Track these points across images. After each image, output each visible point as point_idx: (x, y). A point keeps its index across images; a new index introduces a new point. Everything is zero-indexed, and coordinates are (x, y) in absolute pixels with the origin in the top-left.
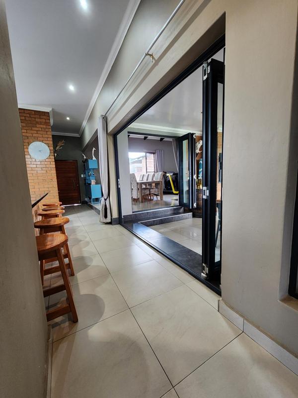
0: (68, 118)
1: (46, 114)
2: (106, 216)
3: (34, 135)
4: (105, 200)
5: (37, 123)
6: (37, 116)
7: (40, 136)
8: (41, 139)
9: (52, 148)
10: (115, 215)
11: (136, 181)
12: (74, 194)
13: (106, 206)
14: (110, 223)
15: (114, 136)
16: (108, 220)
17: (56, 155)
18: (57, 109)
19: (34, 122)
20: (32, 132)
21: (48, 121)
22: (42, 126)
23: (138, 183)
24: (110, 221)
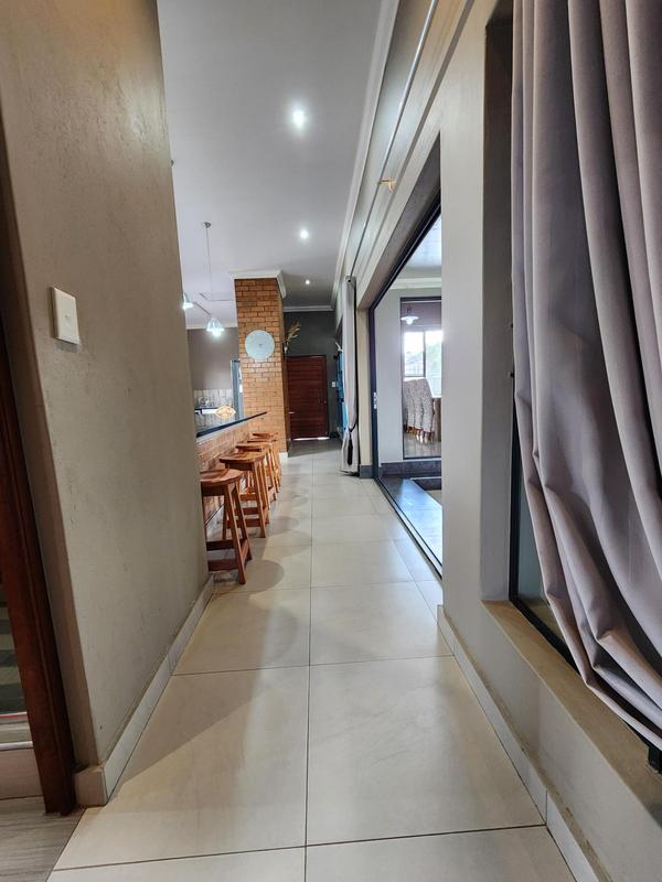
0: (308, 282)
1: (273, 282)
2: (350, 462)
3: (254, 320)
4: (351, 431)
5: (259, 299)
6: (259, 288)
7: (263, 319)
8: (263, 325)
9: (278, 339)
10: (366, 460)
11: (429, 394)
12: (317, 419)
13: (351, 441)
14: (356, 475)
15: (370, 310)
16: (354, 468)
17: (286, 349)
18: (289, 271)
19: (255, 299)
20: (251, 315)
21: (274, 293)
22: (265, 303)
23: (433, 400)
24: (356, 470)
